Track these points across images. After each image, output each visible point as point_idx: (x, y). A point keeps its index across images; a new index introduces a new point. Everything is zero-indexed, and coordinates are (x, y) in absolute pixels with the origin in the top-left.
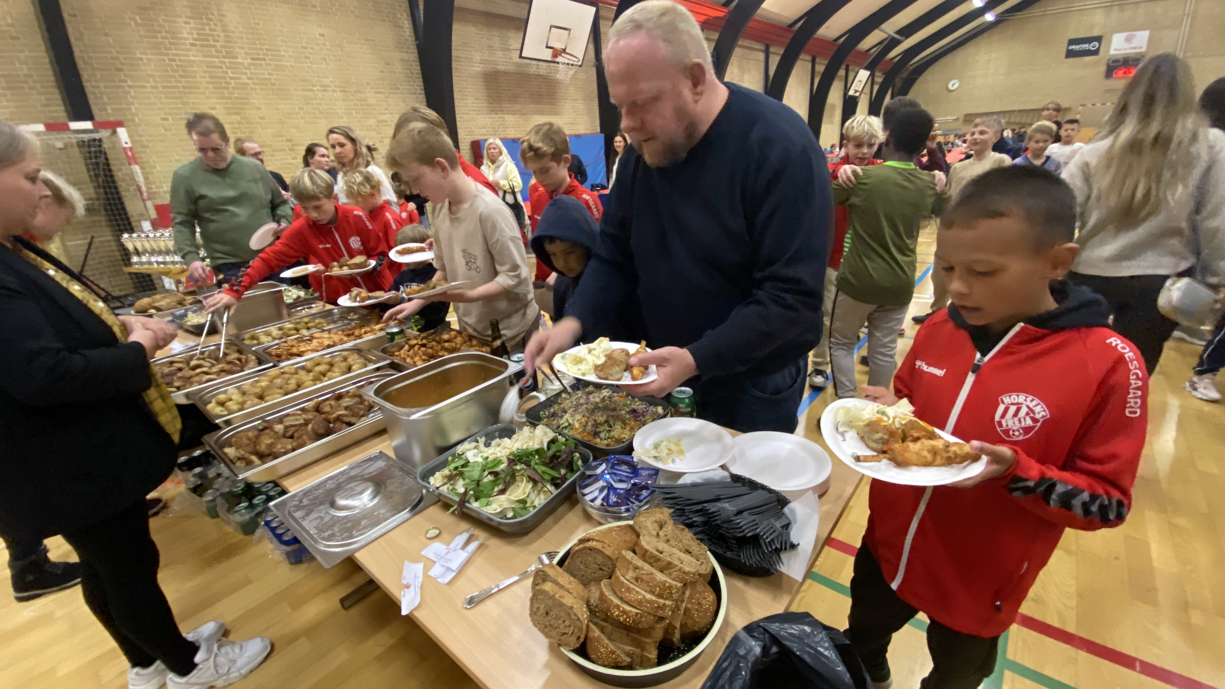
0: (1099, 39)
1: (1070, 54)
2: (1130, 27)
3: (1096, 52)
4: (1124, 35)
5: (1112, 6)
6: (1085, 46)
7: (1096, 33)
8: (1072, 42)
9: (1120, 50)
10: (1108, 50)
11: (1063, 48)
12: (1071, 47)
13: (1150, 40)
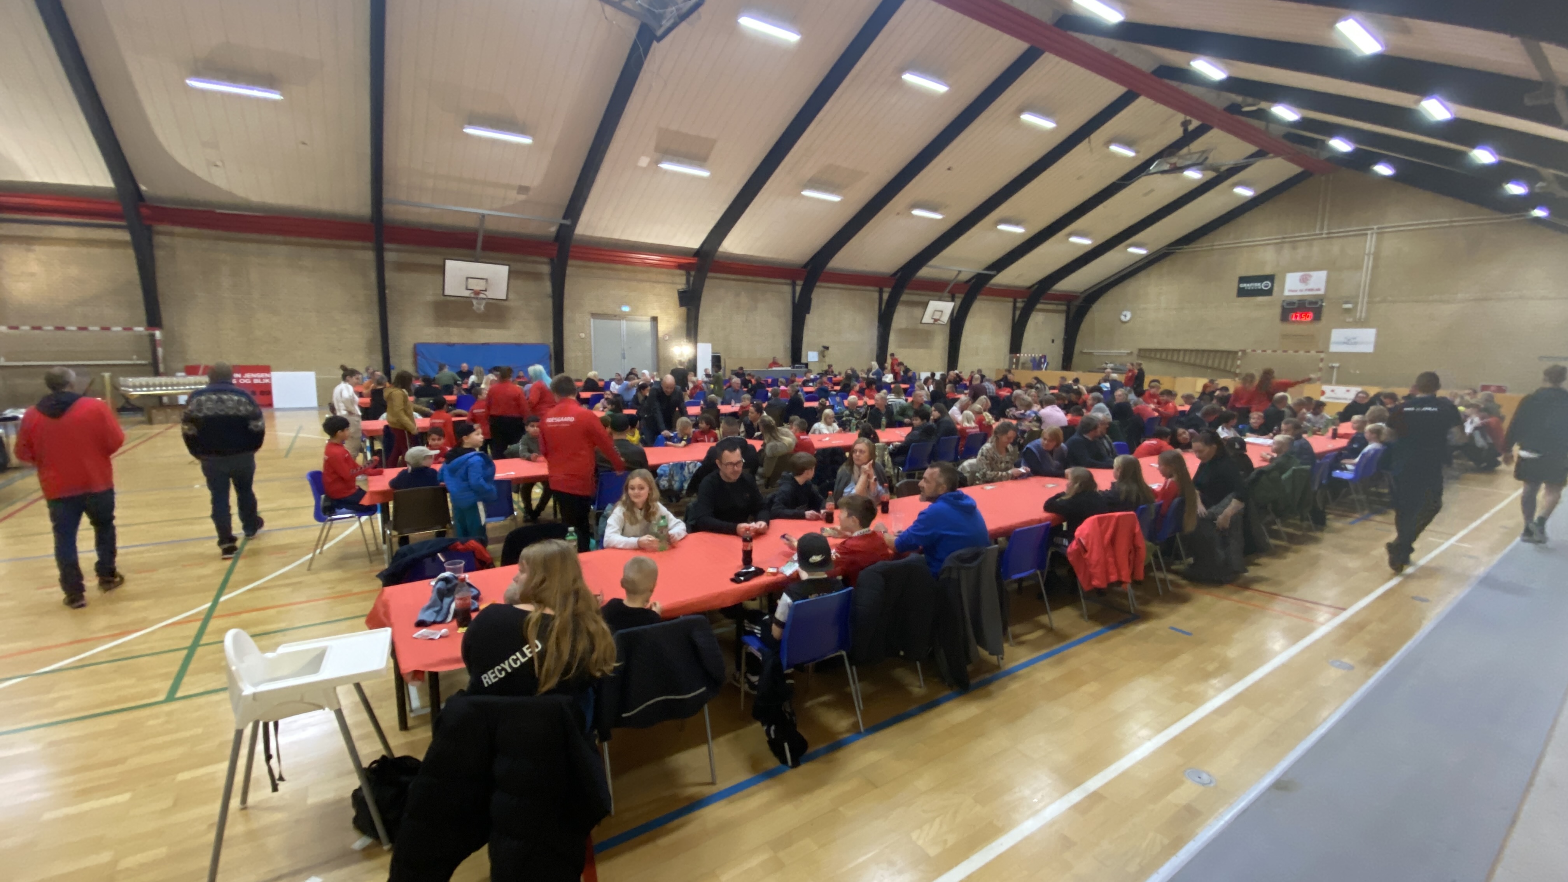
0: (1271, 278)
1: (1242, 293)
2: (1306, 266)
3: (1269, 292)
4: (1298, 275)
5: (1284, 242)
6: (1258, 285)
7: (1268, 271)
8: (1242, 280)
9: (1296, 291)
10: (1282, 290)
11: (1234, 285)
12: (1242, 286)
13: (1328, 281)
